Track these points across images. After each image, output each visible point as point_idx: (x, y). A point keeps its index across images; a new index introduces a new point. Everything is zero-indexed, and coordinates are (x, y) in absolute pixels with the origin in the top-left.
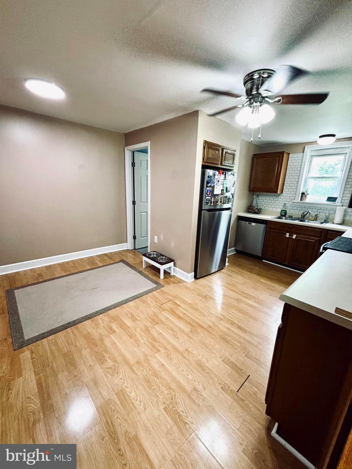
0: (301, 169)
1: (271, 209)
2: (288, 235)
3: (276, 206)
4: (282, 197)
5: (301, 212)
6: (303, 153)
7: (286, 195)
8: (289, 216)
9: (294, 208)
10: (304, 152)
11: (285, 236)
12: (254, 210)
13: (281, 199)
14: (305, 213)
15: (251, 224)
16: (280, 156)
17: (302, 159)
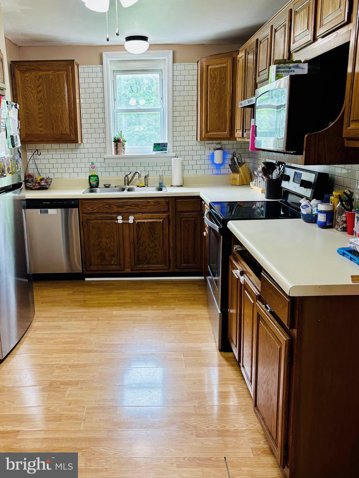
0: (104, 95)
1: (66, 176)
2: (120, 220)
3: (76, 170)
4: (83, 151)
5: (122, 177)
6: (101, 66)
7: (89, 146)
8: (104, 185)
9: (107, 169)
10: (102, 64)
11: (116, 222)
12: (39, 183)
13: (82, 156)
14: (130, 177)
15: (47, 212)
16: (68, 69)
17: (101, 76)
